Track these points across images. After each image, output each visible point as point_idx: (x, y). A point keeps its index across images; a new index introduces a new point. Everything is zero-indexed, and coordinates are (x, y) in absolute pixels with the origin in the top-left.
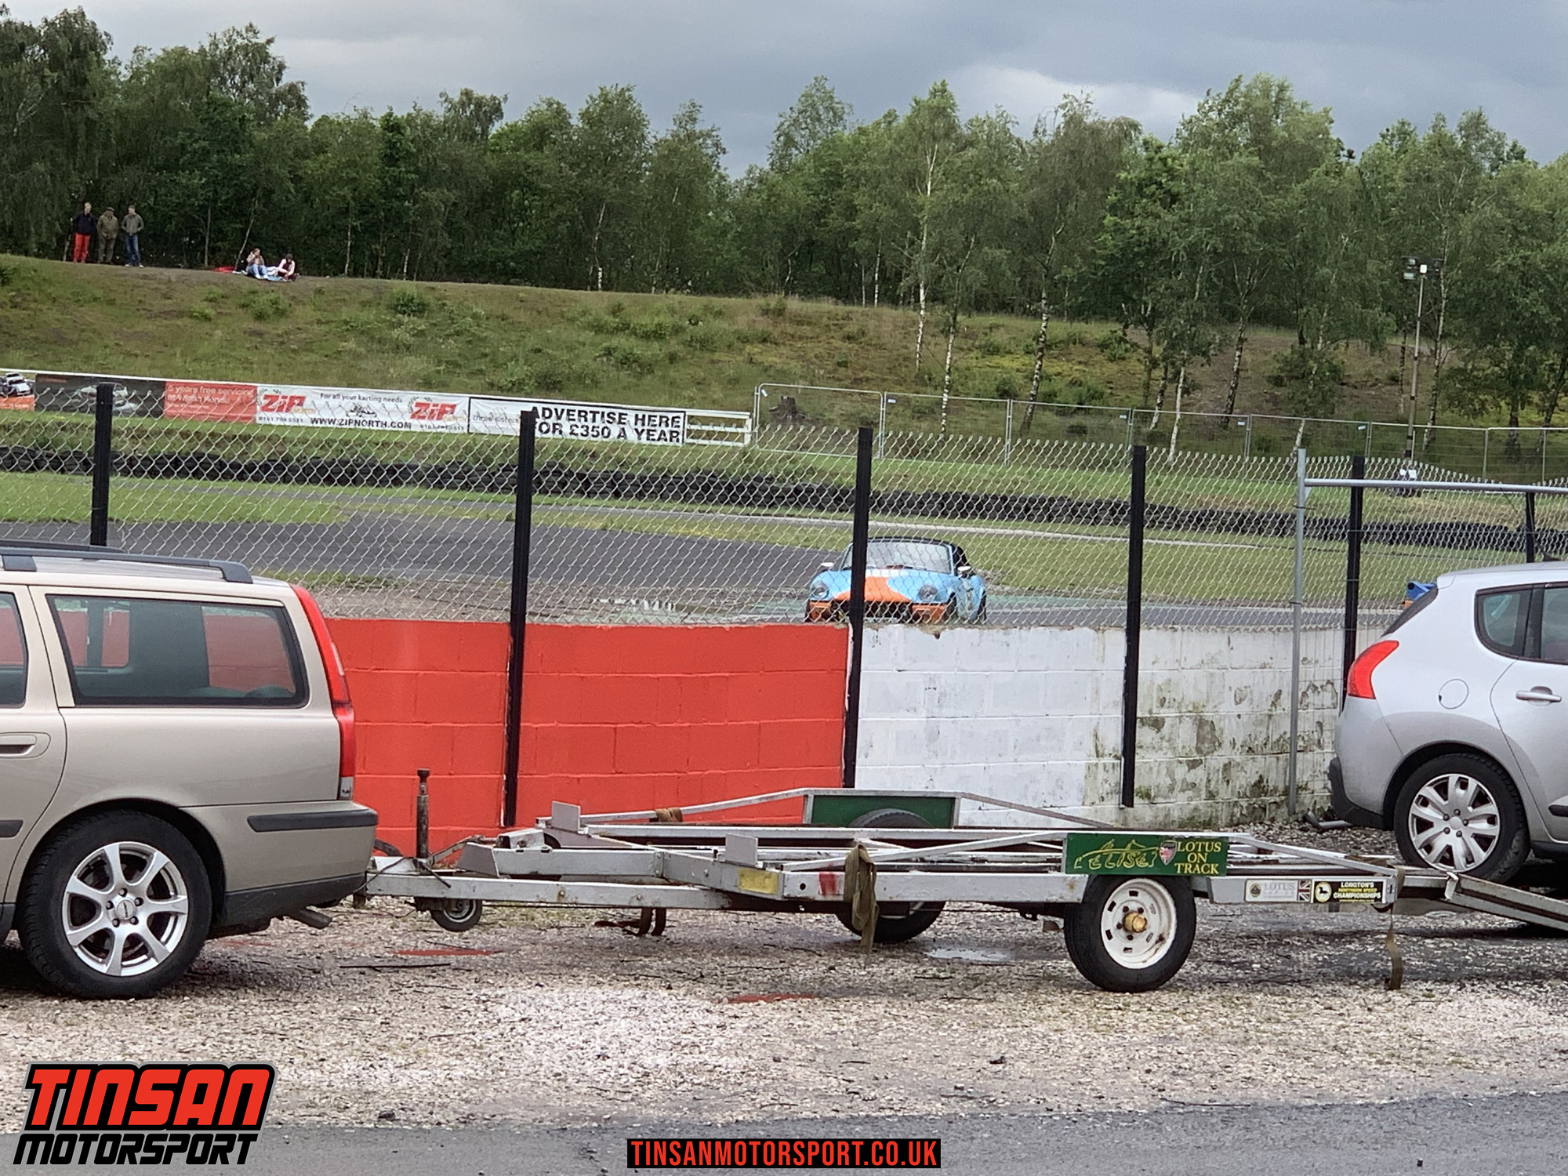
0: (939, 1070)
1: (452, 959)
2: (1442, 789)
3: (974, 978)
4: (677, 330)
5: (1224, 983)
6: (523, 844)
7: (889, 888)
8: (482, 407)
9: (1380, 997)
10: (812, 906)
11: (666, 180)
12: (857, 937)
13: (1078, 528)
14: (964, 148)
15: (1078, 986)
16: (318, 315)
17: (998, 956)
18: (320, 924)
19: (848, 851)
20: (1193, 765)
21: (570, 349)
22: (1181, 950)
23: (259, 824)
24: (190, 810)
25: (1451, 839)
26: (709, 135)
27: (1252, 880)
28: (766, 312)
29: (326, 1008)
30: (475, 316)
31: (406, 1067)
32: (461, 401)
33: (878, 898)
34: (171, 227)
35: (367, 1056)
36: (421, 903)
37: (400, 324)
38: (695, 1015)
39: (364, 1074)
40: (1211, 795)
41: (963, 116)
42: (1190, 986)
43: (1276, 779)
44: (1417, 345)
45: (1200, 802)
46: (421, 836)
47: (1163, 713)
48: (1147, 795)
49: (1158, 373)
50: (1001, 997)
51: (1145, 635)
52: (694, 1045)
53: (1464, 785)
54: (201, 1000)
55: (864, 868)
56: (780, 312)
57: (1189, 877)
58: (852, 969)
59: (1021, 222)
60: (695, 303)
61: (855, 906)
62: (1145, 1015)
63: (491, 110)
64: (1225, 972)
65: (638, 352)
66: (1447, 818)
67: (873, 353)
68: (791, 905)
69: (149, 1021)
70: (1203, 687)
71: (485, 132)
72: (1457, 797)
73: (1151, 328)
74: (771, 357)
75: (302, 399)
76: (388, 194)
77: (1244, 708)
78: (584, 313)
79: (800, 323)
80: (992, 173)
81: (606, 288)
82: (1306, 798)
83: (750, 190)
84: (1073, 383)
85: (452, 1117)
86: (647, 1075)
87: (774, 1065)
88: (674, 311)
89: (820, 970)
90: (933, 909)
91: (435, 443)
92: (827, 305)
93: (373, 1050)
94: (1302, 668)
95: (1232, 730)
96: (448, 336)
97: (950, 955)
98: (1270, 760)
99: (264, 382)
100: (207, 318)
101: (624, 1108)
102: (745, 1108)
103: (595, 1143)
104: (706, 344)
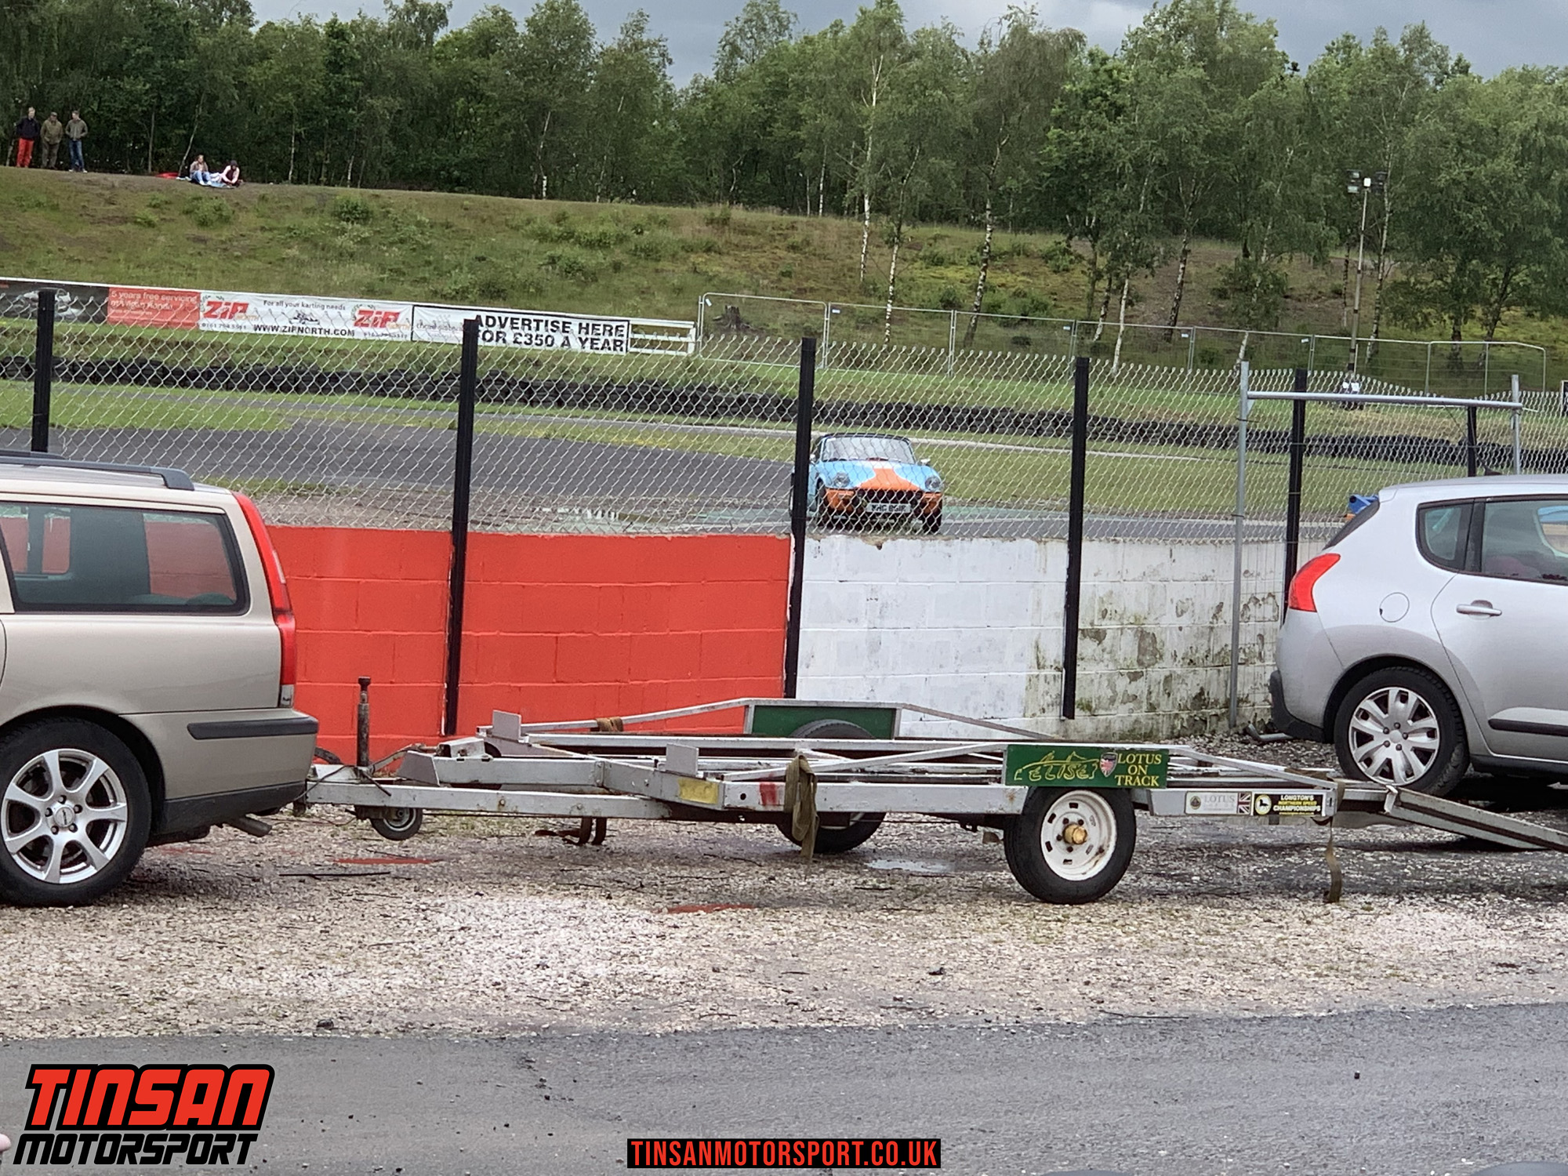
0: (878, 982)
1: (392, 868)
2: (1383, 702)
3: (914, 889)
4: (621, 239)
5: (1163, 895)
6: (463, 752)
7: (829, 798)
8: (426, 315)
9: (1319, 910)
10: (753, 817)
11: (613, 91)
12: (797, 848)
13: (1021, 438)
14: (908, 60)
15: (1018, 898)
16: (261, 222)
17: (938, 867)
18: (259, 832)
19: (789, 761)
20: (1135, 677)
21: (514, 257)
22: (1121, 862)
23: (199, 732)
24: (129, 718)
25: (1391, 753)
26: (655, 45)
27: (1193, 793)
28: (711, 221)
29: (265, 916)
30: (419, 224)
31: (345, 975)
32: (404, 309)
33: (818, 809)
34: (114, 133)
35: (306, 965)
36: (361, 812)
37: (343, 231)
38: (635, 925)
39: (303, 983)
40: (1152, 708)
42: (1129, 898)
43: (1217, 692)
44: (1361, 258)
45: (1141, 714)
46: (362, 744)
47: (1105, 625)
48: (1088, 707)
49: (1102, 285)
50: (941, 908)
51: (1087, 547)
52: (633, 955)
53: (1404, 698)
54: (139, 908)
55: (805, 778)
56: (725, 221)
57: (1129, 789)
58: (793, 880)
59: (966, 134)
60: (640, 212)
61: (795, 817)
62: (1085, 926)
63: (436, 17)
64: (1164, 884)
65: (582, 260)
66: (1387, 732)
67: (817, 263)
68: (731, 815)
69: (88, 929)
70: (1145, 600)
71: (430, 39)
72: (1396, 710)
73: (1095, 240)
74: (716, 267)
75: (245, 306)
76: (333, 101)
77: (1185, 621)
78: (530, 221)
79: (744, 232)
80: (937, 85)
81: (550, 197)
82: (1247, 711)
83: (695, 98)
84: (1017, 294)
85: (391, 1026)
86: (586, 984)
87: (713, 976)
88: (617, 221)
89: (760, 881)
90: (873, 820)
91: (378, 351)
92: (771, 216)
93: (312, 958)
94: (1243, 581)
95: (1173, 642)
96: (392, 244)
97: (890, 866)
98: (1212, 672)
99: (208, 288)
100: (150, 224)
101: (563, 1018)
102: (684, 1018)
103: (533, 1052)
104: (650, 253)
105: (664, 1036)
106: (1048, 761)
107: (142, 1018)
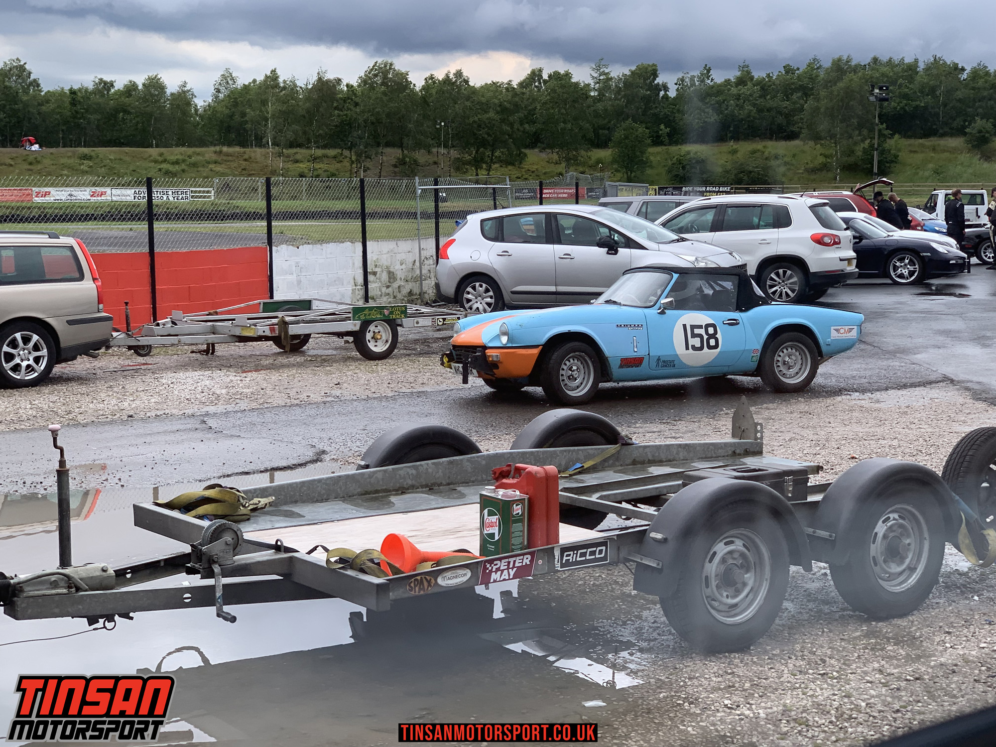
0: (318, 388)
1: (142, 367)
2: (474, 288)
3: (324, 360)
4: (184, 161)
5: (409, 355)
6: (164, 325)
7: (293, 330)
8: (117, 191)
10: (266, 339)
11: (175, 107)
12: (282, 350)
14: (281, 91)
15: (360, 360)
16: (52, 162)
17: (331, 352)
18: (95, 357)
19: (278, 319)
20: (388, 287)
21: (146, 169)
22: (394, 345)
23: (70, 322)
24: (45, 319)
25: (478, 305)
26: (190, 91)
27: (416, 319)
28: (215, 152)
29: (101, 385)
30: (110, 160)
31: (134, 400)
32: (108, 190)
33: (290, 334)
35: (119, 398)
36: (130, 348)
37: (83, 164)
38: (231, 378)
39: (120, 404)
40: (395, 297)
41: (281, 79)
42: (398, 357)
43: (416, 290)
44: (442, 150)
45: (391, 300)
46: (128, 324)
47: (376, 270)
48: (373, 298)
49: (354, 166)
50: (334, 365)
51: (368, 244)
52: (233, 386)
53: (481, 286)
55: (284, 324)
56: (221, 152)
57: (394, 320)
58: (282, 360)
59: (304, 117)
60: (190, 151)
61: (283, 337)
62: (384, 367)
63: (110, 85)
64: (408, 352)
65: (170, 169)
66: (476, 298)
67: (254, 165)
68: (260, 338)
70: (389, 260)
71: (108, 93)
72: (479, 290)
73: (351, 150)
74: (218, 168)
76: (75, 117)
77: (403, 267)
78: (150, 156)
79: (228, 156)
80: (292, 99)
81: (157, 147)
82: (426, 296)
83: (206, 109)
84: (325, 171)
85: (154, 414)
86: (219, 396)
87: (262, 391)
88: (182, 154)
89: (271, 361)
90: (307, 337)
91: (100, 206)
92: (237, 149)
93: (121, 396)
94: (422, 252)
95: (400, 274)
96: (101, 167)
97: (314, 353)
98: (414, 284)
99: (35, 187)
100: (11, 165)
101: (213, 407)
103: (205, 419)
104: (194, 165)
105: (248, 410)
106: (367, 312)
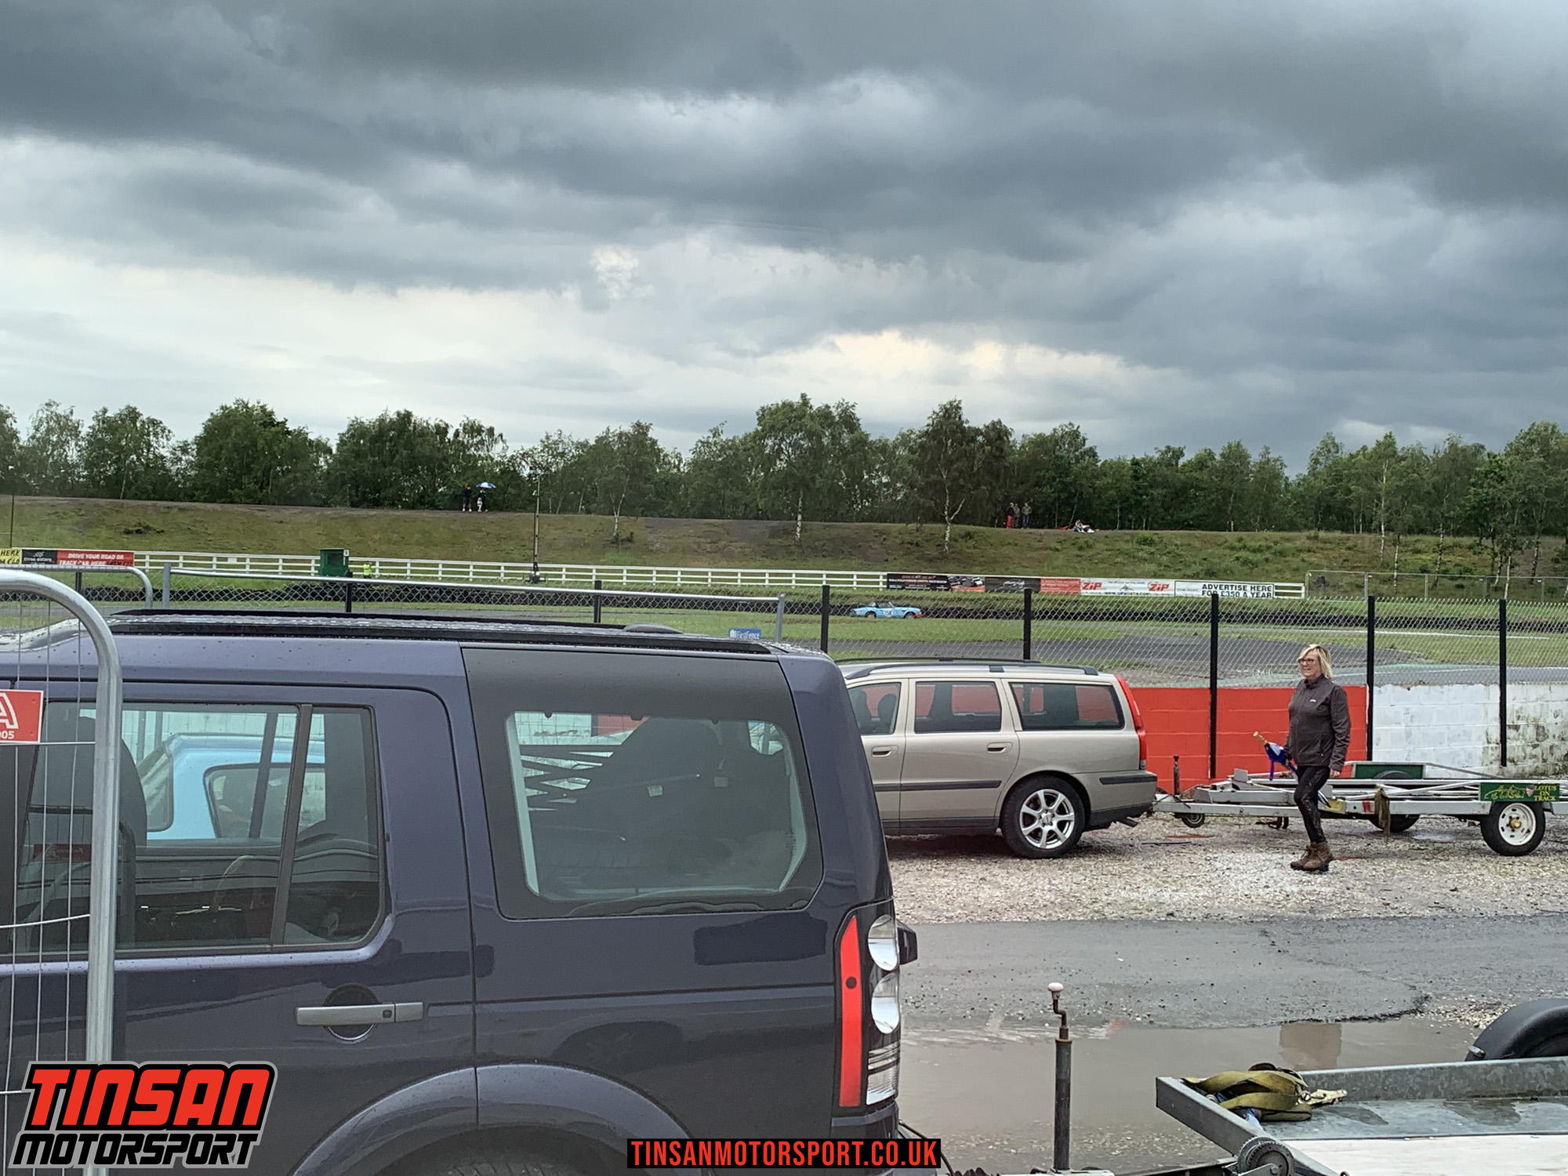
0: (1426, 894)
1: (1192, 840)
3: (1438, 849)
4: (1269, 548)
5: (1560, 852)
6: (1223, 788)
8: (1181, 585)
10: (1359, 816)
11: (1261, 482)
12: (1379, 830)
13: (1460, 631)
14: (1400, 461)
15: (1489, 854)
16: (1106, 547)
17: (1447, 838)
18: (1133, 825)
19: (1376, 791)
20: (1535, 746)
21: (1220, 558)
22: (1539, 836)
23: (1104, 781)
24: (1075, 776)
26: (1278, 460)
28: (1309, 538)
29: (1138, 863)
30: (1176, 545)
31: (1177, 891)
32: (1171, 582)
33: (1390, 813)
34: (1040, 511)
35: (1158, 886)
36: (1177, 815)
37: (1142, 550)
39: (1158, 894)
40: (1545, 760)
41: (1399, 446)
42: (1544, 854)
45: (1540, 765)
46: (1176, 784)
47: (1519, 722)
48: (1514, 761)
49: (1498, 559)
50: (1452, 858)
51: (1509, 688)
52: (1309, 881)
54: (1081, 859)
55: (1383, 799)
56: (1316, 537)
57: (1541, 802)
58: (1379, 845)
59: (1429, 493)
60: (1277, 535)
61: (1380, 816)
63: (1179, 454)
64: (1560, 847)
65: (1250, 558)
67: (1361, 555)
68: (1349, 816)
69: (1059, 869)
70: (1538, 711)
71: (1177, 464)
73: (1493, 539)
74: (1313, 558)
75: (1100, 584)
76: (1135, 493)
77: (1558, 720)
78: (1226, 541)
79: (1326, 543)
80: (1414, 472)
81: (1235, 530)
83: (1299, 484)
84: (1456, 565)
85: (1200, 915)
86: (1288, 896)
87: (1347, 891)
88: (1266, 540)
89: (1363, 846)
90: (1414, 818)
91: (1160, 602)
92: (1338, 534)
93: (1161, 883)
95: (1553, 730)
96: (1164, 554)
97: (1425, 838)
99: (1084, 577)
100: (1057, 550)
101: (1279, 912)
102: (1336, 912)
103: (1268, 929)
104: (1282, 553)
105: (1328, 920)
107: (1088, 911)
